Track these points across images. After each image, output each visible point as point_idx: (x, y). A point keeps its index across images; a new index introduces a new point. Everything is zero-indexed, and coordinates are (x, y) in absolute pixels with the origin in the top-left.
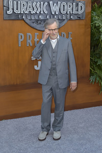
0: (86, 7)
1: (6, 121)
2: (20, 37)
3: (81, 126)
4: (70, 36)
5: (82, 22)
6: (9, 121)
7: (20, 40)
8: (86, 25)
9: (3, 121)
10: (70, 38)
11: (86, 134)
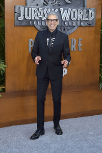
0: (96, 14)
1: (15, 126)
2: (30, 43)
3: (91, 133)
4: (80, 43)
5: (92, 29)
6: (18, 127)
7: (31, 46)
8: (95, 32)
9: (13, 127)
10: (80, 45)
11: (96, 142)
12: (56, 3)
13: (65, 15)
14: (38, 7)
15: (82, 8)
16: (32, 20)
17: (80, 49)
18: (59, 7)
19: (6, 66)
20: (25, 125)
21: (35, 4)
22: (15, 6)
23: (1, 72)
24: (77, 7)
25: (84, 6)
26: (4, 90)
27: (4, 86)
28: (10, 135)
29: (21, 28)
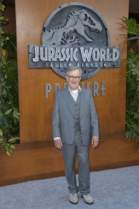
0: (122, 53)
1: (31, 182)
2: (47, 88)
3: (116, 188)
4: (103, 86)
5: (117, 71)
6: (35, 182)
7: (48, 91)
8: (121, 74)
9: (29, 182)
10: (103, 89)
11: (122, 197)
12: (76, 42)
13: (86, 55)
14: (54, 46)
15: (105, 47)
16: (48, 61)
17: (103, 94)
18: (79, 46)
19: (19, 114)
20: (42, 180)
21: (51, 43)
22: (28, 46)
23: (15, 121)
24: (99, 46)
25: (107, 45)
26: (18, 141)
27: (19, 136)
28: (26, 192)
29: (37, 70)
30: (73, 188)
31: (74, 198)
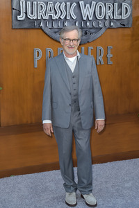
0: (134, 9)
1: (15, 177)
2: (36, 54)
3: (127, 185)
4: (109, 52)
5: (128, 32)
6: (20, 177)
7: (37, 58)
8: (132, 36)
9: (12, 177)
10: (110, 55)
11: (135, 198)
17: (110, 62)
20: (30, 175)
28: (8, 190)
30: (70, 186)
31: (72, 198)
